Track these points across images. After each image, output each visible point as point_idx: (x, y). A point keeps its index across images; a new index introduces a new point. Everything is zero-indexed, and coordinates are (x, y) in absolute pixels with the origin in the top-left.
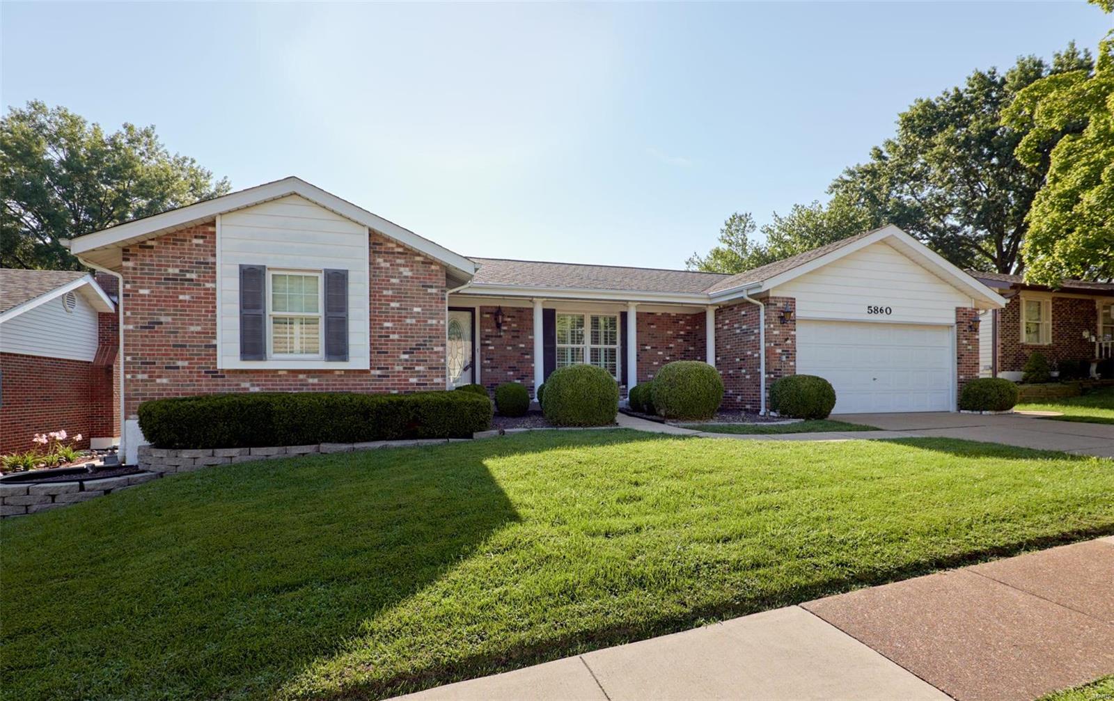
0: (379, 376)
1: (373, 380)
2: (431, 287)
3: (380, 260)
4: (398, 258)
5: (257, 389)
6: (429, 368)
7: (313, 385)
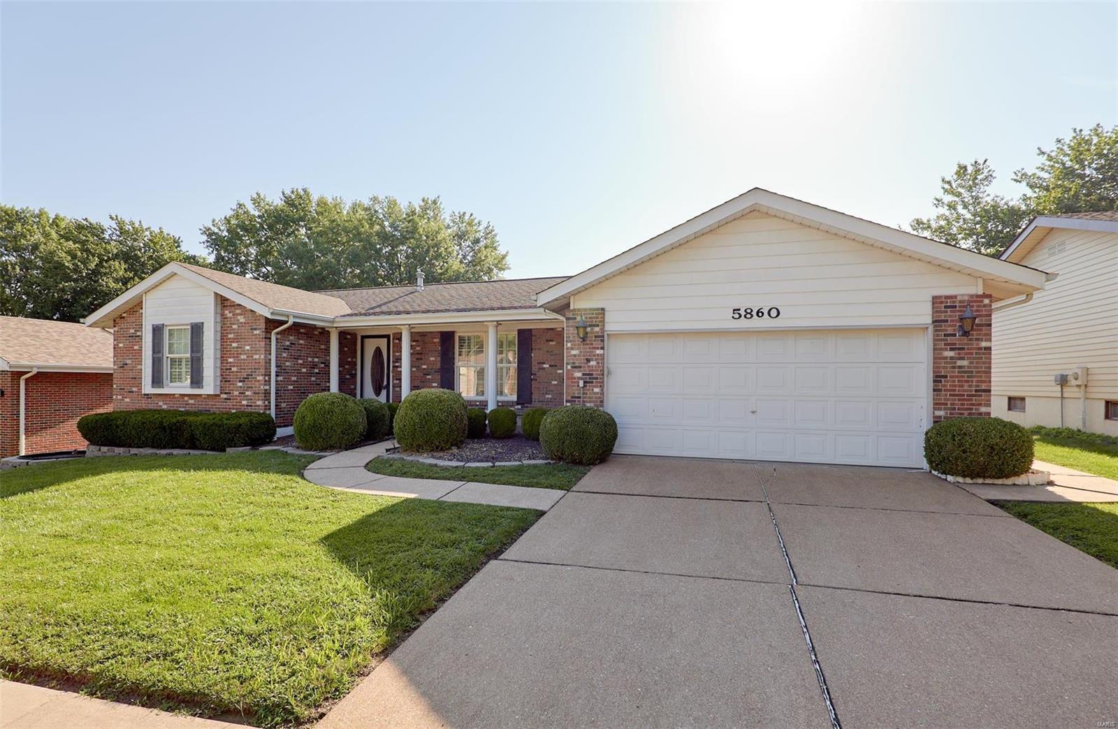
0: (225, 399)
1: (222, 402)
2: (255, 329)
3: (227, 312)
4: (237, 309)
5: (165, 407)
6: (254, 393)
7: (192, 404)
